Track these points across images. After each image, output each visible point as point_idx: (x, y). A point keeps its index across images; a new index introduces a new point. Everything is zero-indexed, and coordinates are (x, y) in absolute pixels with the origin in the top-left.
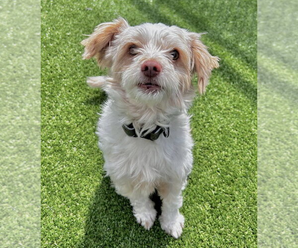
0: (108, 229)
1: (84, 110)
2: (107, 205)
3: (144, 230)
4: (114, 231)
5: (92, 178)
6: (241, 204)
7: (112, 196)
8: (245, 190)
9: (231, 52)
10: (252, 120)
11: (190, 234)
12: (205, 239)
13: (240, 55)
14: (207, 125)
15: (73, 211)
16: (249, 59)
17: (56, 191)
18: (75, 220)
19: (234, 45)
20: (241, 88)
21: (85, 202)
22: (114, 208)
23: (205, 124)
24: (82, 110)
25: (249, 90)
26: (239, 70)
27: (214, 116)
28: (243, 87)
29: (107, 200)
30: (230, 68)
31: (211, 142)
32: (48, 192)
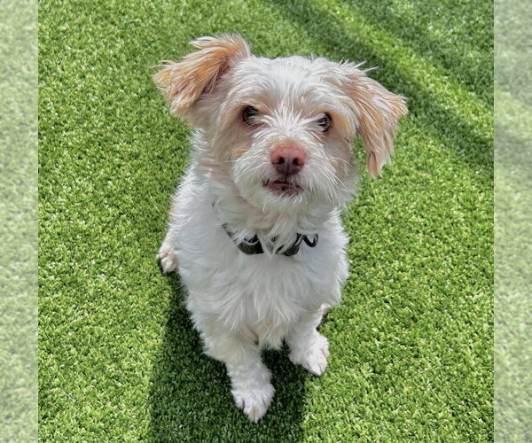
0: (181, 426)
1: (114, 195)
2: (174, 382)
3: (248, 424)
4: (192, 430)
5: (143, 332)
6: (431, 362)
7: (184, 365)
8: (438, 334)
9: (411, 46)
10: (452, 193)
11: (335, 424)
12: (364, 432)
13: (431, 52)
14: (363, 210)
15: (111, 398)
16: (448, 60)
17: (76, 363)
18: (116, 415)
19: (416, 28)
20: (432, 126)
21: (131, 379)
22: (190, 387)
23: (360, 209)
24: (109, 197)
25: (447, 130)
26: (428, 86)
27: (377, 190)
28: (436, 123)
29: (174, 373)
30: (409, 83)
31: (372, 244)
32: (59, 365)
